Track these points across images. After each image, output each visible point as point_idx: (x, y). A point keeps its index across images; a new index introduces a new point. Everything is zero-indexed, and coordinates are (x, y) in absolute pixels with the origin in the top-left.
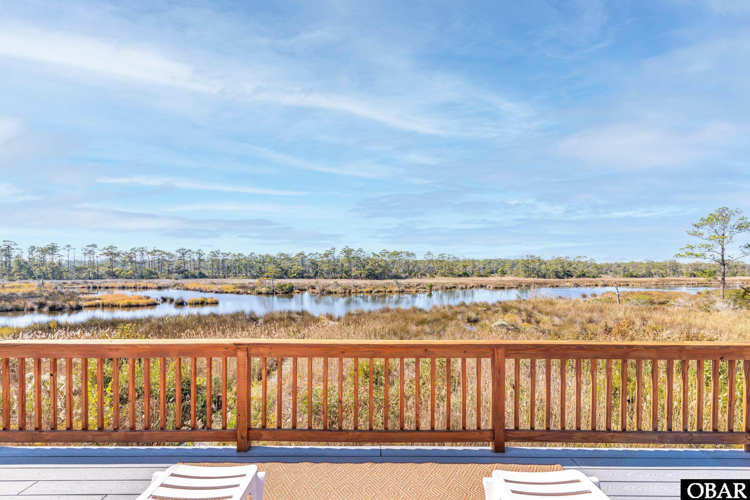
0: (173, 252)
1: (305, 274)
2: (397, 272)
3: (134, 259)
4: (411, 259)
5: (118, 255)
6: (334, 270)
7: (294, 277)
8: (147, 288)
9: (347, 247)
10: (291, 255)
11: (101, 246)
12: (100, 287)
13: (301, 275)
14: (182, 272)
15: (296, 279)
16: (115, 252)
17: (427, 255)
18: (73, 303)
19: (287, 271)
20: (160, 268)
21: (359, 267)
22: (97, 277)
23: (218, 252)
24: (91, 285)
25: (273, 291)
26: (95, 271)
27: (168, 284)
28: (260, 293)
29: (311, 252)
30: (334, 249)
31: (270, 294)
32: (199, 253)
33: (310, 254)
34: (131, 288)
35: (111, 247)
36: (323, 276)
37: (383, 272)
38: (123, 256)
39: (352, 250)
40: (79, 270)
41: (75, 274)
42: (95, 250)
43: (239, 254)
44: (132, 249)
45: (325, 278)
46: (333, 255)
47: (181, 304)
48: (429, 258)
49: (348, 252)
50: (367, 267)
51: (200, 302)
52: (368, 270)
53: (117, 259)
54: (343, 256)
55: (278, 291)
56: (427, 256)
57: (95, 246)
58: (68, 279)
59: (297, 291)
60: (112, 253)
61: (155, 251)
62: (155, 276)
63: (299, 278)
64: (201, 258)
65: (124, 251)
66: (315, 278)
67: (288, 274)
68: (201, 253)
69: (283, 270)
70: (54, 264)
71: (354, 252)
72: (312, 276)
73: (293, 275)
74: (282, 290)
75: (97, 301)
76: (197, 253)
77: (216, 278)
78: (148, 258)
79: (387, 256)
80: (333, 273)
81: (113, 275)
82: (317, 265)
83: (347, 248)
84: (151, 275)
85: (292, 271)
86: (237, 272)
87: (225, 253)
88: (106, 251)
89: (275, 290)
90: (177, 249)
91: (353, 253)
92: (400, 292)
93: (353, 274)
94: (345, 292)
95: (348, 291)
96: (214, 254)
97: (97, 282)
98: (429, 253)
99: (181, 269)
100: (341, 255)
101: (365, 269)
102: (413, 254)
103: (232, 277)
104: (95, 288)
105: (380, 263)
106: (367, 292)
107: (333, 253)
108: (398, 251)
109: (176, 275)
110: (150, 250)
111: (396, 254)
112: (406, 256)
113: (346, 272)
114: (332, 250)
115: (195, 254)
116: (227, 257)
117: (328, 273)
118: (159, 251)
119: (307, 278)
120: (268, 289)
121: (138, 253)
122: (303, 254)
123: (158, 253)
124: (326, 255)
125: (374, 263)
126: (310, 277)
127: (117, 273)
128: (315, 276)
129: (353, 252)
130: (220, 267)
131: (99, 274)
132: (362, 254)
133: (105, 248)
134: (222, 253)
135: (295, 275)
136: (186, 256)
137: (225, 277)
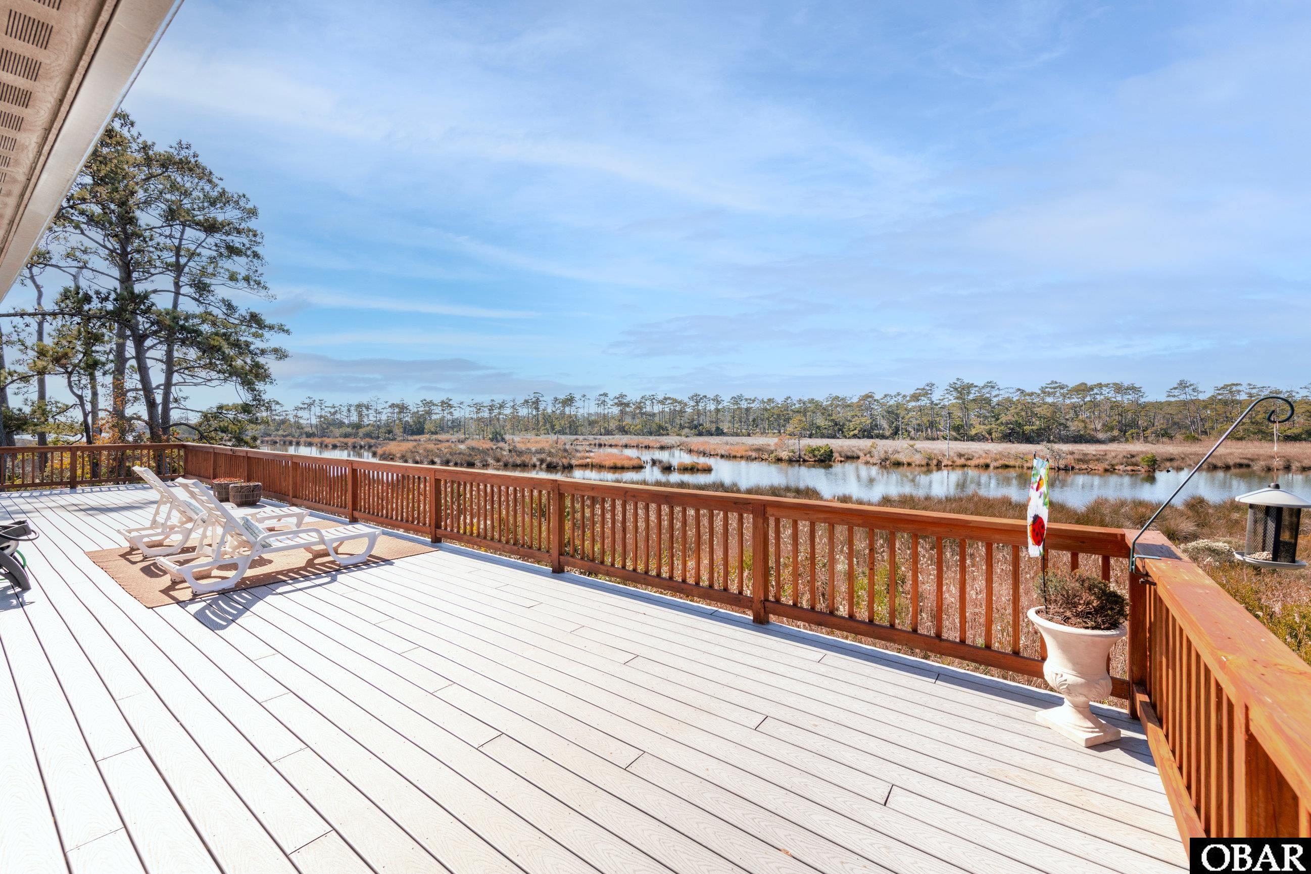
0: (686, 400)
1: (875, 432)
2: (1086, 427)
3: (644, 410)
4: (1126, 399)
5: (627, 405)
6: (932, 425)
7: (855, 436)
8: (649, 447)
9: (958, 379)
10: (851, 398)
11: (612, 395)
12: (605, 445)
13: (867, 433)
14: (696, 427)
15: (857, 440)
16: (625, 401)
17: (1175, 388)
18: (565, 462)
19: (844, 425)
20: (672, 422)
21: (986, 417)
22: (608, 433)
23: (740, 398)
24: (597, 443)
25: (800, 457)
26: (606, 425)
27: (673, 443)
28: (779, 460)
29: (886, 393)
30: (933, 385)
31: (794, 461)
32: (717, 400)
33: (886, 396)
34: (633, 446)
35: (622, 396)
36: (909, 435)
37: (1048, 429)
38: (633, 407)
39: (970, 386)
40: (592, 423)
41: (589, 428)
42: (607, 399)
43: (769, 400)
44: (643, 398)
45: (912, 439)
46: (929, 396)
47: (667, 469)
48: (1183, 397)
49: (962, 390)
50: (1004, 419)
51: (690, 467)
52: (1007, 424)
53: (628, 409)
54: (951, 400)
55: (806, 458)
56: (1176, 392)
57: (605, 395)
58: (582, 434)
59: (840, 459)
60: (621, 403)
61: (666, 399)
62: (665, 432)
63: (864, 437)
64: (720, 407)
65: (634, 400)
66: (894, 439)
67: (844, 430)
68: (719, 399)
69: (836, 424)
70: (571, 417)
71: (977, 389)
72: (887, 433)
73: (852, 433)
74: (815, 456)
75: (588, 460)
76: (713, 400)
77: (737, 435)
78: (657, 408)
79: (1058, 394)
80: (929, 430)
81: (623, 430)
82: (897, 415)
83: (959, 383)
84: (661, 430)
85: (851, 426)
86: (767, 428)
87: (750, 399)
88: (616, 401)
89: (803, 456)
90: (690, 395)
91: (973, 392)
92: (1059, 469)
93: (973, 432)
94: (928, 465)
95: (935, 462)
96: (736, 400)
97: (605, 439)
98: (1183, 385)
99: (695, 422)
100: (947, 396)
101: (998, 422)
102: (1133, 389)
103: (758, 434)
104: (600, 445)
105: (1037, 410)
106: (977, 466)
107: (929, 392)
108: (1090, 383)
109: (686, 430)
110: (661, 397)
111: (1084, 390)
112: (1112, 394)
113: (957, 429)
114: (928, 388)
115: (712, 402)
116: (752, 405)
117: (919, 429)
118: (669, 398)
119: (877, 437)
120: (791, 454)
121: (648, 403)
122: (871, 397)
123: (669, 401)
124: (915, 397)
125: (1022, 409)
126: (883, 437)
127: (627, 427)
128: (895, 433)
129: (973, 390)
130: (743, 420)
131: (610, 428)
132: (994, 393)
133: (615, 398)
134: (746, 400)
135: (856, 432)
136: (700, 404)
137: (749, 435)
